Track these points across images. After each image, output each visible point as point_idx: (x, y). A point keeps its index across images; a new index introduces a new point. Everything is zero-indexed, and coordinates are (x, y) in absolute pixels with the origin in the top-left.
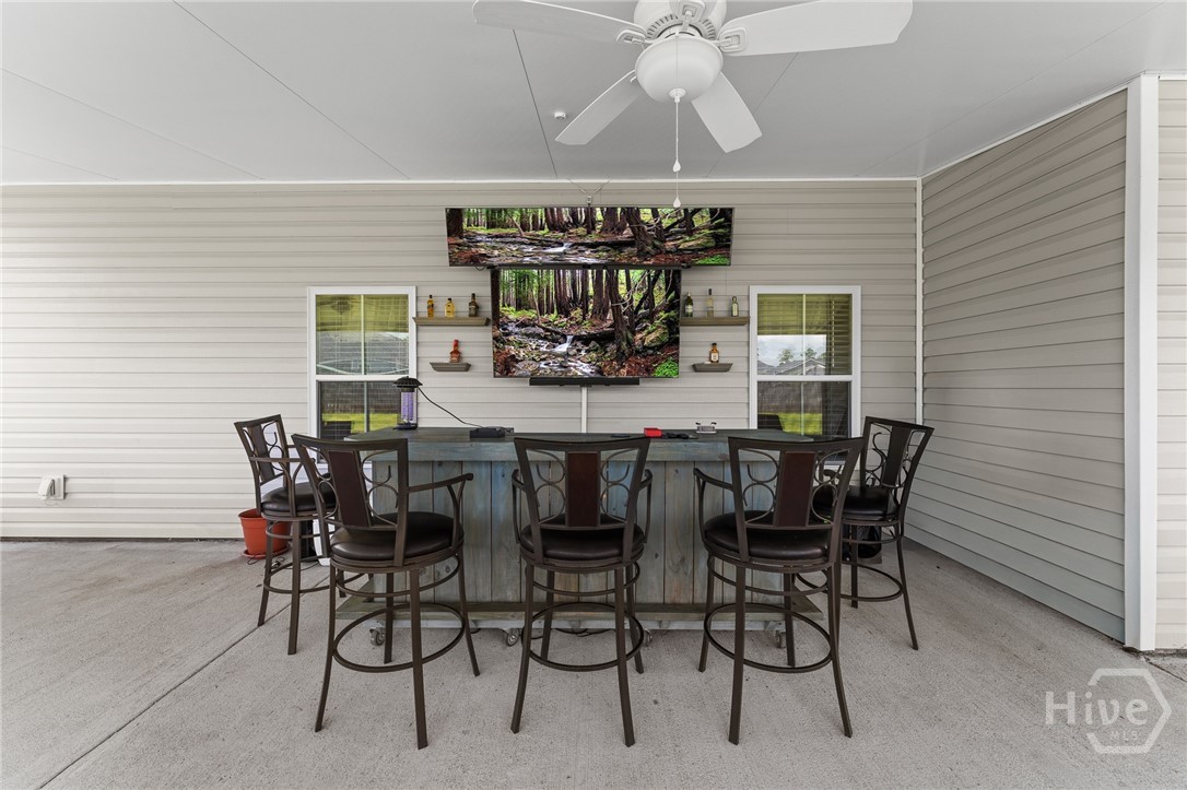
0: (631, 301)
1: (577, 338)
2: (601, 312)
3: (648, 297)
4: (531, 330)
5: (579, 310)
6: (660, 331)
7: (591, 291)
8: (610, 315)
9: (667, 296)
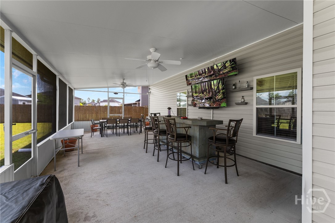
0: (215, 89)
1: (206, 99)
2: (209, 92)
3: (218, 87)
4: (198, 98)
5: (205, 92)
6: (221, 95)
7: (207, 88)
8: (211, 93)
9: (222, 86)
